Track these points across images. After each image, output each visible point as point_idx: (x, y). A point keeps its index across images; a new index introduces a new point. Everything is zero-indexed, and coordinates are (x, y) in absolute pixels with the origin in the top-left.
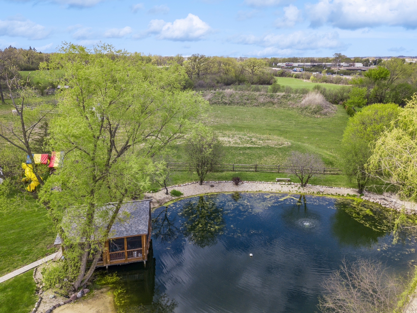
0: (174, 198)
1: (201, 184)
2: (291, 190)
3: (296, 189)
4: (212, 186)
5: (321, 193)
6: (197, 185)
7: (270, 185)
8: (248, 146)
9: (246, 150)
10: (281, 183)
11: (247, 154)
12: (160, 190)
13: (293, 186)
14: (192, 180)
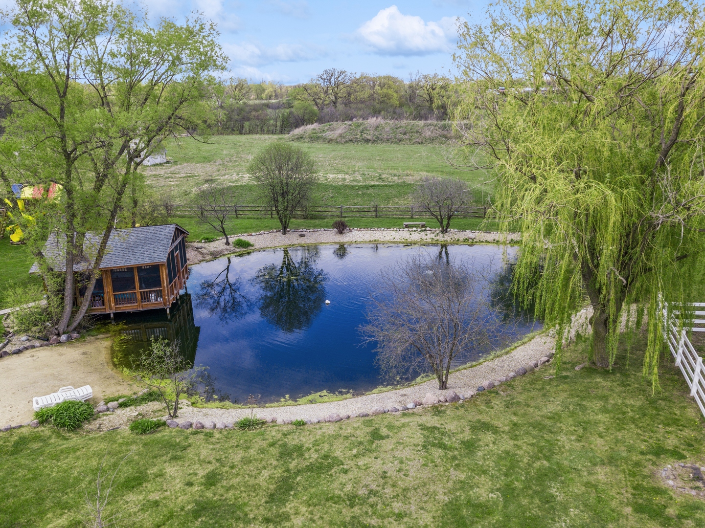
0: (237, 250)
1: (285, 233)
2: (424, 237)
3: (433, 236)
4: (302, 236)
5: (471, 241)
6: (279, 234)
7: (393, 233)
8: (372, 183)
9: (368, 189)
10: (410, 229)
11: (369, 195)
12: (217, 240)
13: (428, 233)
14: (271, 228)
